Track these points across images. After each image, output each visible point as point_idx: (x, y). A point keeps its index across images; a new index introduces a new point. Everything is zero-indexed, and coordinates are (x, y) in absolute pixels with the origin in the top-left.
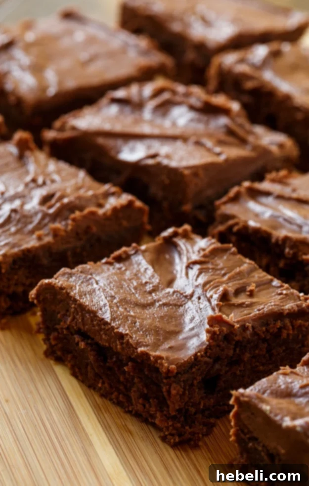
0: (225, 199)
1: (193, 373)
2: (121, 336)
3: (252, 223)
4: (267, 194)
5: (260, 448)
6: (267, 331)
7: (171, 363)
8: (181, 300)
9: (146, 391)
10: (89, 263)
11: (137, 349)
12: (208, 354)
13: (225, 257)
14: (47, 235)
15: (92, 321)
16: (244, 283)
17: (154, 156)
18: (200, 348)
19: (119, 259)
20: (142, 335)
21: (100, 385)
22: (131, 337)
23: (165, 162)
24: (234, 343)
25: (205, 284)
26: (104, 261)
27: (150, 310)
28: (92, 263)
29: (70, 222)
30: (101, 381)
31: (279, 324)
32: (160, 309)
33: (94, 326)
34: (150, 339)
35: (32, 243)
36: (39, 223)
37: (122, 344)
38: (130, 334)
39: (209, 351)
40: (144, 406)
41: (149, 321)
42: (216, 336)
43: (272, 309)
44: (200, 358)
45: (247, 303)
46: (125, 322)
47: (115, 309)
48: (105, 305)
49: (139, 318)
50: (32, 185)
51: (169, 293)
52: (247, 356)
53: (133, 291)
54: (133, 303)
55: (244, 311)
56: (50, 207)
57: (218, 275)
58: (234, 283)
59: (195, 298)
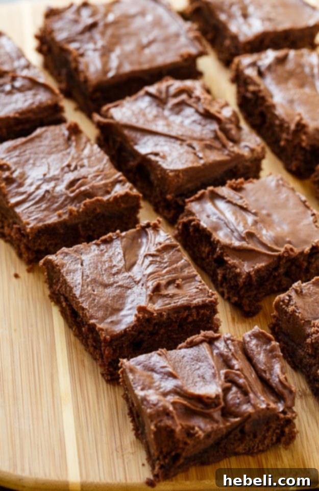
0: (192, 198)
1: (123, 340)
2: (83, 309)
4: (223, 198)
6: (178, 317)
7: (107, 334)
8: (132, 284)
9: (95, 344)
10: (83, 244)
11: (89, 320)
12: (134, 330)
13: (171, 253)
14: (65, 213)
15: (70, 293)
16: (175, 277)
17: (156, 154)
18: (130, 325)
19: (105, 242)
20: (96, 311)
22: (88, 311)
23: (161, 162)
24: (153, 323)
25: (149, 275)
26: (94, 242)
27: (109, 290)
28: (85, 243)
29: (82, 206)
30: (74, 327)
31: (186, 313)
32: (115, 290)
33: (71, 296)
34: (100, 314)
35: (53, 219)
36: (62, 203)
37: (83, 313)
38: (88, 309)
39: (135, 328)
40: (94, 352)
41: (104, 299)
42: (140, 320)
43: (183, 304)
44: (128, 332)
45: (171, 295)
46: (88, 299)
47: (85, 287)
48: (79, 284)
49: (98, 296)
50: (66, 169)
51: (125, 277)
52: (162, 331)
53: (103, 272)
54: (99, 283)
55: (166, 301)
56: (72, 192)
57: (161, 267)
58: (169, 276)
59: (140, 284)
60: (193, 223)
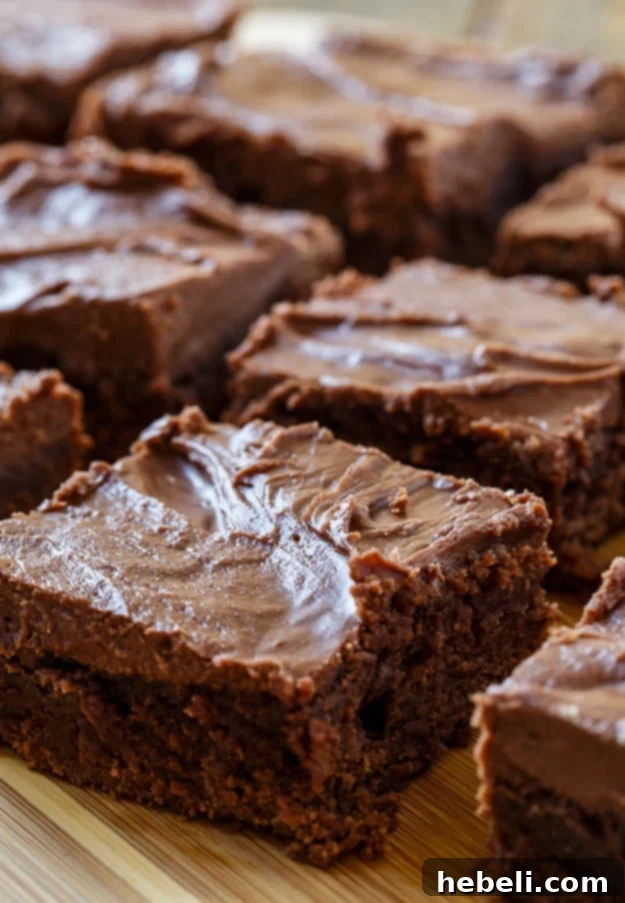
0: (246, 346)
1: (345, 691)
2: (165, 641)
3: (330, 381)
4: (332, 322)
5: (561, 811)
7: (297, 674)
8: (256, 550)
9: (241, 757)
10: (15, 515)
11: (209, 660)
12: (367, 644)
13: (312, 450)
15: (80, 624)
16: (378, 492)
17: (58, 289)
18: (347, 632)
19: (74, 498)
20: (211, 630)
21: (114, 773)
22: (189, 638)
23: (91, 294)
24: (412, 611)
25: (297, 509)
26: (44, 506)
27: (200, 581)
28: (20, 515)
30: (116, 762)
32: (221, 575)
33: (87, 634)
34: (229, 635)
37: (167, 658)
38: (183, 630)
39: (368, 637)
40: (240, 792)
41: (211, 600)
42: (377, 600)
43: (470, 527)
44: (351, 655)
46: (162, 610)
47: (127, 588)
48: (101, 584)
49: (186, 599)
51: (221, 541)
53: (144, 550)
54: (156, 572)
57: (315, 485)
58: (359, 494)
59: (285, 540)
60: (293, 401)
